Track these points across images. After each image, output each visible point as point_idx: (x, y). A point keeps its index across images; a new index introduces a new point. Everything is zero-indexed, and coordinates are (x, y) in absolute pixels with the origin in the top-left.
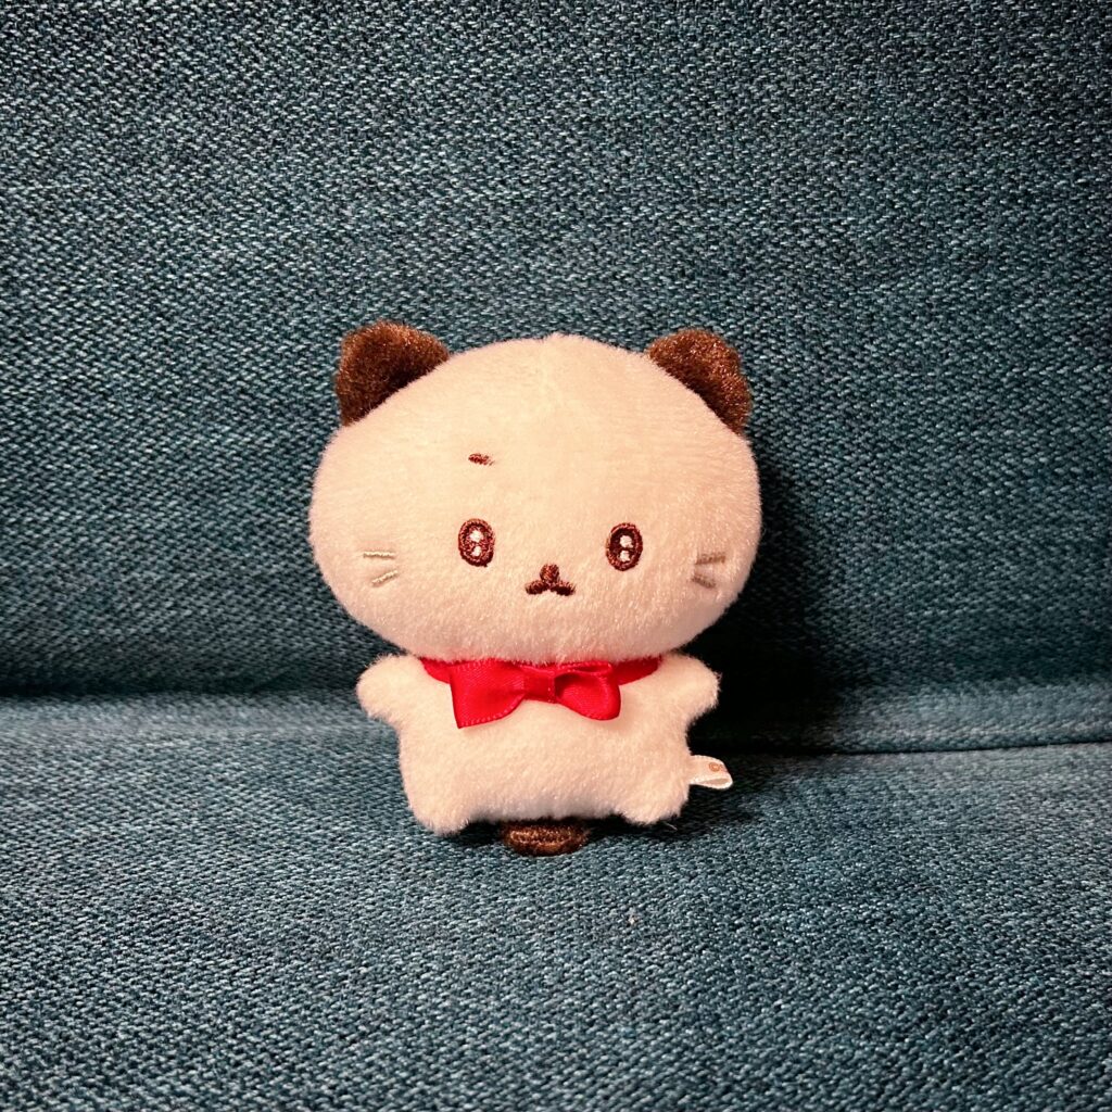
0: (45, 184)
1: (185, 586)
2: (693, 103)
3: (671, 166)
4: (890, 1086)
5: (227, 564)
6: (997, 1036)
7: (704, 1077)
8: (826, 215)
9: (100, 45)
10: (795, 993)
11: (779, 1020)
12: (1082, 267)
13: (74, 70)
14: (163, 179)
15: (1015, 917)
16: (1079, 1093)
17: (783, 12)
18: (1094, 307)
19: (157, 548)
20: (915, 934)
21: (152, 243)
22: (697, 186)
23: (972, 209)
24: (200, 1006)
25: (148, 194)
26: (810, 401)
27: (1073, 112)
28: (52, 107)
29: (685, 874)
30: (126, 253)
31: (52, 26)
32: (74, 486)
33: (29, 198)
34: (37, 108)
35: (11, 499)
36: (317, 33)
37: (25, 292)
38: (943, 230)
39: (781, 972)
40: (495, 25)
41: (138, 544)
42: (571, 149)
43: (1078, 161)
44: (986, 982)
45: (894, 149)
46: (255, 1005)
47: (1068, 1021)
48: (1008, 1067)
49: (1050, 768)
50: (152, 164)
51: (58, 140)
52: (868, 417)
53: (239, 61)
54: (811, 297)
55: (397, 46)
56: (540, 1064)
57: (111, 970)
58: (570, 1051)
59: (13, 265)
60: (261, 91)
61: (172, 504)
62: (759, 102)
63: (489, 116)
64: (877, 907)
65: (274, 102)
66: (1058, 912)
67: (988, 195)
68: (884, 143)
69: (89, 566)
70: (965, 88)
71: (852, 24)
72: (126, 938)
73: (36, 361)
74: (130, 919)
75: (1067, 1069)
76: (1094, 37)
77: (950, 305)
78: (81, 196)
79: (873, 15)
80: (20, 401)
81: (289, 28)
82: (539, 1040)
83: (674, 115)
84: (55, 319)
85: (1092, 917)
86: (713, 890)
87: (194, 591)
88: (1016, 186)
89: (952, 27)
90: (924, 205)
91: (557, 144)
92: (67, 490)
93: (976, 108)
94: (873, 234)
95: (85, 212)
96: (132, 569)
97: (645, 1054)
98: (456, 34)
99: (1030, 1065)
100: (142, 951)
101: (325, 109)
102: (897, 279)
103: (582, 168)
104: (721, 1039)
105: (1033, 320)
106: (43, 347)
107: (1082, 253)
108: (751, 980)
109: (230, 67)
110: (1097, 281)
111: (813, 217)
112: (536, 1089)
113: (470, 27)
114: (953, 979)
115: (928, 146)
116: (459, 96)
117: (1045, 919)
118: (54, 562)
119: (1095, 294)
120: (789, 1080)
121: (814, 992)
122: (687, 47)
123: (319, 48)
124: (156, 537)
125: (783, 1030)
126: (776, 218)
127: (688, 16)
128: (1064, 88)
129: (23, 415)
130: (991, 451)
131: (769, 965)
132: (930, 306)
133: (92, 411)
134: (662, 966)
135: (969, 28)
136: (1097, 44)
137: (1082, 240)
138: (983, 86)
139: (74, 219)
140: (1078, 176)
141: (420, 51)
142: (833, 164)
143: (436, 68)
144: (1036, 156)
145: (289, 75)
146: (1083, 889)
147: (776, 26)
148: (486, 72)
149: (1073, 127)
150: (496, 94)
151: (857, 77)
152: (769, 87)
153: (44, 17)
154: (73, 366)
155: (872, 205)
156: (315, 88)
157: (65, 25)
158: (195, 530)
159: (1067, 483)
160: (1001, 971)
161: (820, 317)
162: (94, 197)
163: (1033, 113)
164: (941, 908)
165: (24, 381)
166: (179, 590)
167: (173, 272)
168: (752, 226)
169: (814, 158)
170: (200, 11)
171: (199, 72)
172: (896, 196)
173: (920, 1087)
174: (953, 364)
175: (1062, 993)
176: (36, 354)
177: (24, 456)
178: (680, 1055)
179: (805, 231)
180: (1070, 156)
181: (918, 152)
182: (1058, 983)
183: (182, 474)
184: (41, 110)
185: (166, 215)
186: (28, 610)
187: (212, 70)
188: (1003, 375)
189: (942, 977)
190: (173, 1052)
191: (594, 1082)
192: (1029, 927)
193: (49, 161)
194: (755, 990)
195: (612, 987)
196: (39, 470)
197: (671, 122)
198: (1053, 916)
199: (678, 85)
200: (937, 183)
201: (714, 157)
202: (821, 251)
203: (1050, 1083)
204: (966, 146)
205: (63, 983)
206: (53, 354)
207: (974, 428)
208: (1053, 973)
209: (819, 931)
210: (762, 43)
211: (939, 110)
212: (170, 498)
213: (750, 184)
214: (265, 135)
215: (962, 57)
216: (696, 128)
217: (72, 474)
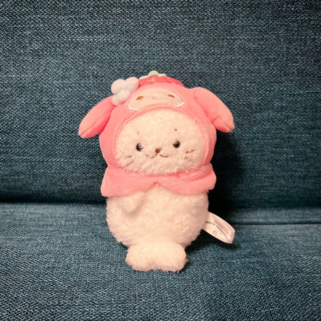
0: (62, 81)
1: (85, 178)
2: (217, 70)
3: (211, 84)
4: (262, 298)
5: (96, 173)
6: (285, 288)
7: (221, 294)
8: (246, 97)
9: (78, 49)
10: (238, 277)
11: (236, 283)
12: (305, 112)
13: (71, 55)
14: (91, 82)
15: (286, 263)
16: (304, 301)
17: (240, 50)
18: (307, 121)
19: (80, 168)
20: (264, 266)
21: (87, 97)
22: (216, 89)
23: (281, 97)
24: (104, 275)
25: (87, 85)
26: (239, 140)
27: (306, 76)
28: (65, 63)
29: (209, 251)
30: (80, 98)
31: (67, 44)
32: (62, 153)
33: (58, 84)
34: (61, 63)
35: (46, 155)
36: (130, 49)
37: (55, 107)
38: (273, 101)
39: (234, 273)
40: (172, 49)
41: (76, 167)
42: (187, 79)
43: (306, 87)
44: (281, 277)
45: (263, 82)
46: (117, 276)
47: (300, 285)
48: (287, 295)
49: (290, 230)
50: (88, 78)
51: (66, 71)
52: (252, 144)
53: (111, 54)
54: (241, 116)
55: (148, 53)
56: (184, 290)
57: (82, 267)
58: (190, 288)
59: (53, 100)
60: (115, 62)
61: (85, 158)
62: (233, 70)
63: (169, 70)
64: (255, 259)
65: (118, 65)
66: (296, 262)
67: (285, 94)
68: (261, 81)
69: (63, 172)
70: (281, 69)
71: (256, 53)
72: (83, 260)
73: (57, 123)
74: (83, 256)
75: (301, 295)
76: (312, 59)
77: (274, 119)
78: (71, 84)
79: (261, 51)
80: (52, 132)
81: (123, 48)
82: (182, 285)
83: (212, 72)
84: (62, 113)
85: (304, 263)
86: (216, 254)
87: (87, 179)
88: (291, 92)
89: (279, 55)
90: (269, 96)
91: (184, 78)
92: (60, 154)
93: (283, 74)
94: (257, 102)
95: (71, 88)
96: (73, 173)
97: (207, 289)
98: (163, 51)
99: (293, 294)
100: (88, 263)
101: (130, 67)
102: (262, 112)
103: (190, 84)
104: (223, 286)
105: (293, 123)
106: (59, 120)
107: (306, 108)
108: (228, 274)
109: (109, 56)
110: (308, 115)
111: (243, 97)
112: (184, 295)
113: (166, 49)
114: (274, 275)
115: (272, 82)
116: (162, 65)
117: (293, 263)
118: (55, 171)
119: (308, 118)
120: (240, 295)
121: (243, 277)
122: (217, 56)
123: (130, 53)
124: (80, 166)
125: (237, 285)
126: (234, 97)
127: (218, 49)
128: (304, 70)
129: (52, 136)
130: (281, 154)
131: (232, 271)
132: (269, 119)
133: (69, 136)
134: (208, 271)
135: (283, 55)
136: (312, 60)
137: (306, 105)
138: (285, 69)
139: (69, 90)
140: (306, 90)
141: (154, 54)
142: (249, 85)
143: (157, 59)
144: (296, 85)
145: (123, 59)
146: (301, 257)
147: (238, 53)
148: (169, 60)
149: (305, 79)
150: (171, 65)
151: (256, 65)
152: (235, 67)
153: (65, 42)
154: (65, 125)
155: (257, 95)
156: (128, 62)
157: (70, 44)
158: (90, 164)
159: (297, 162)
160: (284, 274)
161: (243, 121)
162: (74, 85)
163: (297, 76)
164: (269, 260)
165: (53, 127)
166: (84, 179)
167: (91, 103)
168: (229, 98)
169: (244, 84)
170: (102, 43)
171: (101, 57)
172: (263, 93)
173: (269, 298)
174: (273, 133)
175: (298, 279)
176: (56, 121)
177: (51, 145)
178: (215, 289)
179: (241, 100)
180: (304, 86)
181: (269, 83)
182: (297, 277)
183: (88, 151)
184: (62, 64)
185: (91, 90)
186: (46, 182)
187: (104, 56)
188: (285, 136)
189: (271, 275)
190: (101, 285)
191: (197, 294)
192: (290, 265)
193: (64, 76)
194: (229, 277)
195: (197, 275)
196: (54, 149)
197: (211, 73)
198: (295, 263)
199: (214, 65)
200: (273, 91)
201: (221, 82)
202: (244, 105)
203: (297, 298)
204: (280, 82)
205: (71, 269)
206: (61, 122)
207: (277, 148)
208: (296, 275)
209: (242, 264)
210: (234, 56)
211: (275, 74)
212: (85, 157)
213: (229, 89)
214: (115, 72)
215: (281, 62)
216: (217, 75)
217: (62, 150)
